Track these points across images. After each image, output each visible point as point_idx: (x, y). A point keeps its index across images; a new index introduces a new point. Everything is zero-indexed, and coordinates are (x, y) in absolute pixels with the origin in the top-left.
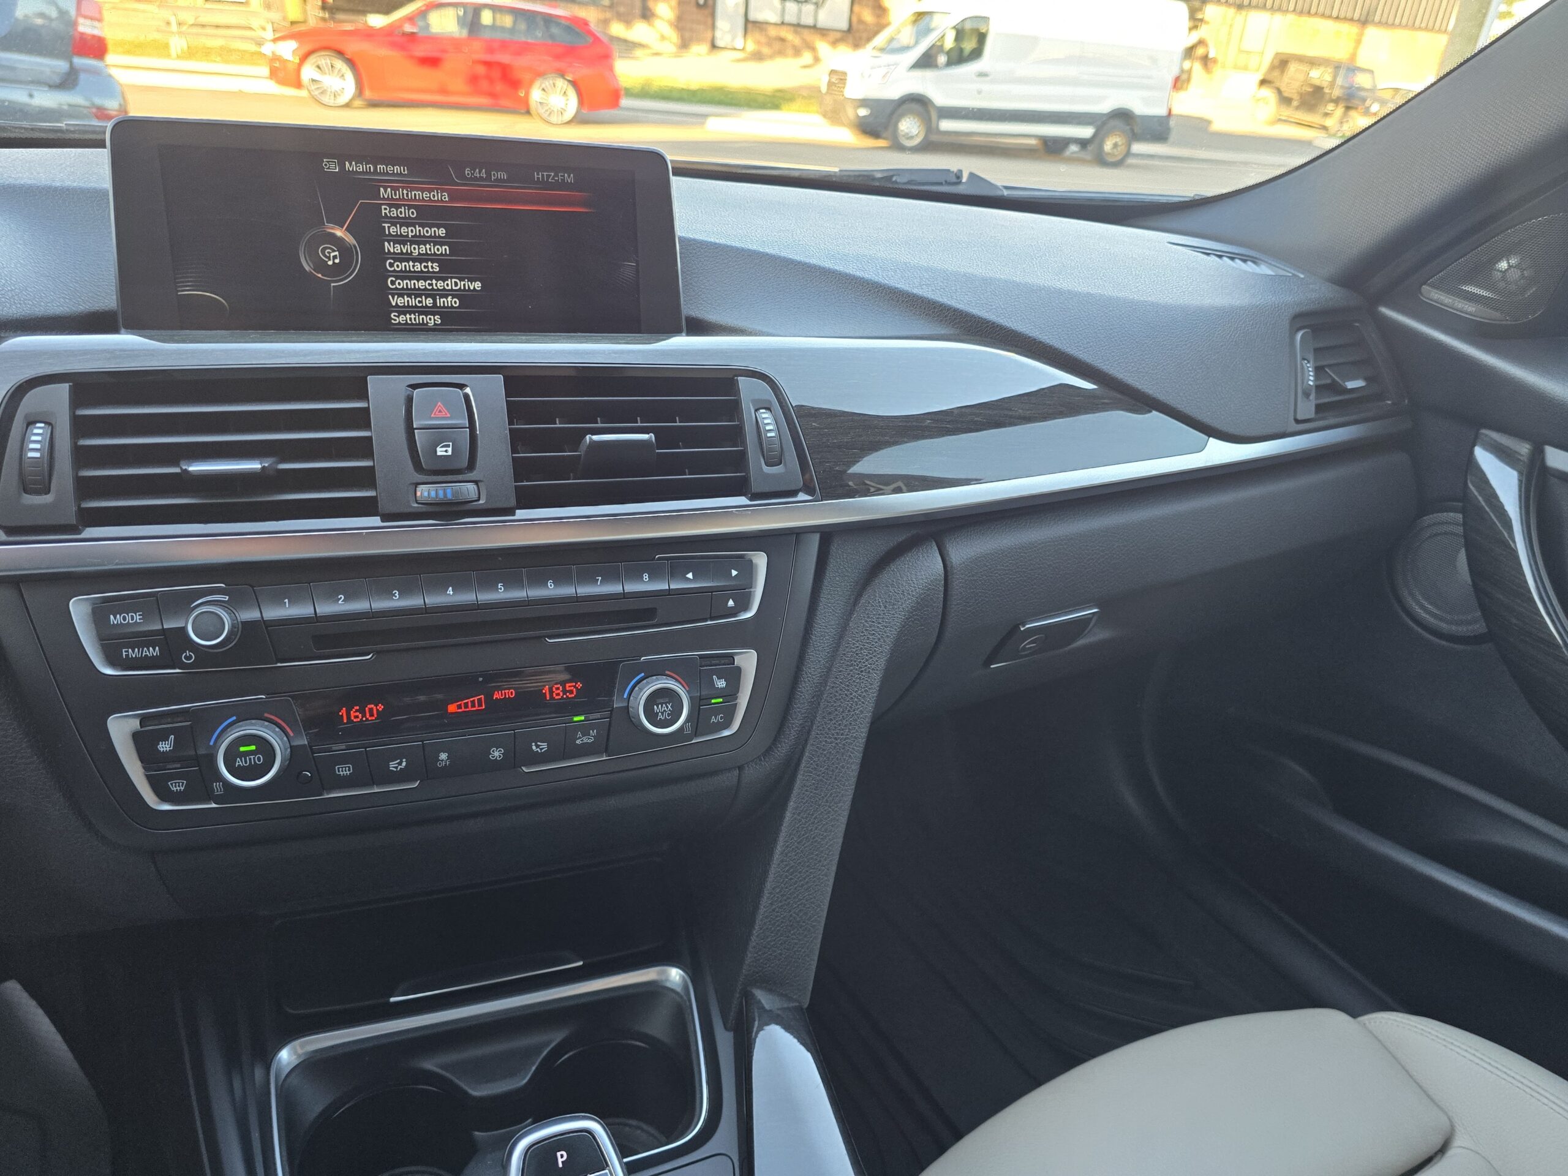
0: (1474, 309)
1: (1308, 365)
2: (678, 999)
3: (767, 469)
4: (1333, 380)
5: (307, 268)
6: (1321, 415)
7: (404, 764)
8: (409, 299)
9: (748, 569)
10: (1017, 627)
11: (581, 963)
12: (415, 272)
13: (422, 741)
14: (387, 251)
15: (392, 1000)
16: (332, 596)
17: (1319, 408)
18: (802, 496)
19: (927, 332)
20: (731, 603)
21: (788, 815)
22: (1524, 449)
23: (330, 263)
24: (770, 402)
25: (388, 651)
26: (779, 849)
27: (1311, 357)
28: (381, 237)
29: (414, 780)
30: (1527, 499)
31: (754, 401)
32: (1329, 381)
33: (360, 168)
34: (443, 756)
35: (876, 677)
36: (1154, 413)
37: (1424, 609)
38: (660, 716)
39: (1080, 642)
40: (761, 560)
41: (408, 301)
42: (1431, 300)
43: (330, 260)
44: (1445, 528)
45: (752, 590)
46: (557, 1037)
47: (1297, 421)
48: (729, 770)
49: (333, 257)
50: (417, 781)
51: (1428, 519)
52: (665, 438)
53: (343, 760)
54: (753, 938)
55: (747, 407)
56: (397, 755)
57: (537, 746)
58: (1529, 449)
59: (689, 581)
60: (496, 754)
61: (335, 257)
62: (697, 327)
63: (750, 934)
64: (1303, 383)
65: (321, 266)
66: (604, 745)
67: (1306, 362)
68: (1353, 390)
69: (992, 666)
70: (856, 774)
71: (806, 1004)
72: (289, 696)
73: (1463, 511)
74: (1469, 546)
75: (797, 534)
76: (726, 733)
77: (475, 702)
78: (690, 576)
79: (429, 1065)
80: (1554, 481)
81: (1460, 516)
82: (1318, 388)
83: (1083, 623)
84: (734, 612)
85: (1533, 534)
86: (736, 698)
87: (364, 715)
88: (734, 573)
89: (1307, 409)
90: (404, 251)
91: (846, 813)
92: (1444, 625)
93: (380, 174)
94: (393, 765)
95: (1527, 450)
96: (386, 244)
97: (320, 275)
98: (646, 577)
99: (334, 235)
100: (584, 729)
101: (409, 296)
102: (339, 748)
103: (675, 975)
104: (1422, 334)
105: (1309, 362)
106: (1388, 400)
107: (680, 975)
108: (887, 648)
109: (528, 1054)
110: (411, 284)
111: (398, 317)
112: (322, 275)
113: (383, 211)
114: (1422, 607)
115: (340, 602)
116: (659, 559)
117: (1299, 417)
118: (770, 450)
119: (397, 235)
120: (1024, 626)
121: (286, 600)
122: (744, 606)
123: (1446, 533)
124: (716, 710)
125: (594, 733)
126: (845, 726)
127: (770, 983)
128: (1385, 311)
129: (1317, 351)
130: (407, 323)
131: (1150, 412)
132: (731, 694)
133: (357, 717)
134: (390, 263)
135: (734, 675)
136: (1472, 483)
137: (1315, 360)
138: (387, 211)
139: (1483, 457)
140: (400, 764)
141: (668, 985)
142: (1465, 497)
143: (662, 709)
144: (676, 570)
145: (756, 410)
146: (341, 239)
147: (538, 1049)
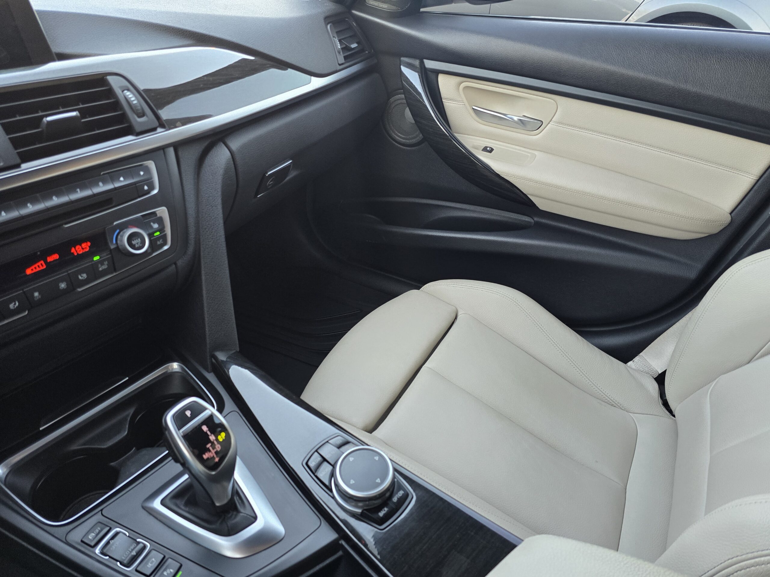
0: (387, 6)
1: (336, 39)
2: (179, 374)
3: (139, 120)
4: (346, 45)
6: (347, 61)
7: (17, 304)
9: (147, 170)
10: (264, 175)
11: (127, 378)
13: (23, 290)
15: (41, 429)
17: (346, 58)
18: (159, 130)
19: (181, 44)
20: (146, 188)
21: (203, 278)
22: (417, 63)
24: (127, 86)
26: (204, 292)
27: (336, 36)
29: (25, 311)
30: (423, 83)
31: (120, 87)
32: (344, 46)
34: (36, 294)
35: (220, 207)
36: (289, 69)
37: (399, 137)
38: (137, 246)
39: (288, 178)
40: (151, 165)
42: (370, 4)
44: (399, 102)
45: (152, 180)
46: (131, 411)
47: (340, 65)
48: (170, 265)
50: (26, 311)
51: (392, 100)
52: (84, 113)
54: (207, 332)
55: (118, 91)
56: (12, 300)
57: (82, 277)
58: (419, 62)
59: (122, 182)
60: (63, 286)
62: (62, 57)
63: (205, 331)
64: (336, 48)
66: (113, 268)
67: (335, 38)
68: (354, 48)
69: (258, 196)
70: (225, 251)
71: (238, 350)
73: (404, 93)
74: (409, 105)
75: (163, 148)
76: (166, 248)
77: (40, 266)
78: (122, 179)
79: (75, 447)
80: (429, 73)
81: (403, 96)
82: (342, 49)
83: (287, 168)
84: (148, 192)
85: (428, 93)
86: (164, 231)
88: (142, 173)
89: (341, 60)
91: (227, 269)
92: (408, 141)
95: (418, 63)
98: (101, 184)
100: (100, 262)
103: (175, 366)
104: (371, 20)
105: (336, 38)
106: (367, 51)
107: (177, 365)
108: (220, 193)
109: (121, 424)
114: (399, 136)
116: (104, 174)
117: (340, 63)
118: (137, 110)
120: (267, 174)
122: (152, 188)
123: (399, 104)
124: (158, 238)
125: (106, 263)
126: (215, 232)
127: (221, 347)
128: (354, 12)
129: (337, 32)
131: (287, 69)
132: (162, 229)
135: (160, 221)
136: (404, 81)
137: (338, 37)
139: (405, 70)
140: (15, 304)
141: (174, 371)
142: (403, 87)
143: (136, 242)
144: (113, 178)
145: (123, 91)
147: (125, 419)
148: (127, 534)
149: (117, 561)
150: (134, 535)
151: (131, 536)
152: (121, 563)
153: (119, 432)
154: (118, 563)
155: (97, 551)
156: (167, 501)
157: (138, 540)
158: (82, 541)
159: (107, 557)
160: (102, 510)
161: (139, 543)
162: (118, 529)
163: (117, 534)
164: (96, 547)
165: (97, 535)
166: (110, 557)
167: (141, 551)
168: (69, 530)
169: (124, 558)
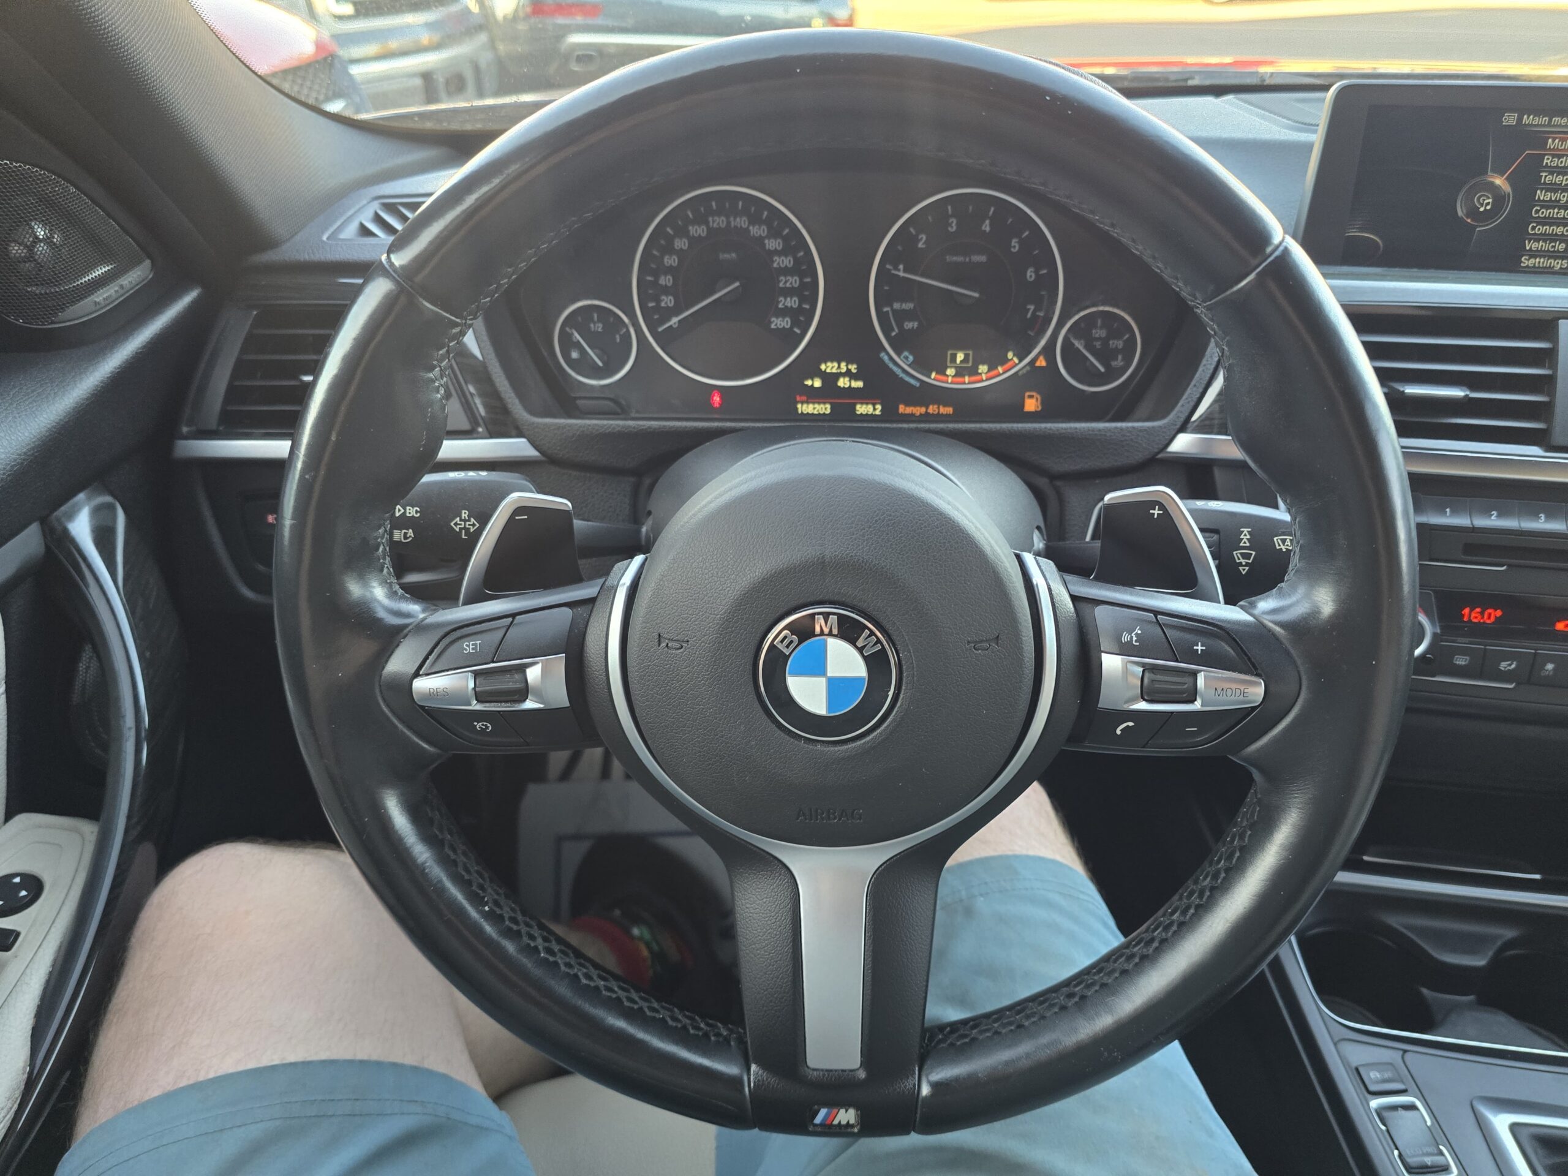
5: (1460, 213)
7: (1513, 666)
8: (1544, 244)
12: (1558, 218)
13: (1536, 650)
14: (1537, 198)
15: (1365, 858)
16: (1487, 513)
23: (1482, 209)
25: (1520, 566)
28: (1536, 184)
29: (1511, 683)
33: (1537, 121)
34: (1550, 666)
41: (1542, 246)
43: (1482, 206)
46: (1508, 933)
49: (1486, 203)
50: (1515, 683)
53: (1463, 652)
56: (1509, 657)
61: (1488, 204)
65: (1473, 212)
72: (1431, 590)
79: (1393, 921)
87: (1483, 618)
90: (1553, 199)
93: (1554, 126)
94: (1503, 666)
96: (1539, 192)
97: (1469, 221)
99: (1492, 183)
101: (1545, 241)
102: (1462, 642)
109: (1485, 941)
110: (1548, 229)
111: (1528, 260)
112: (1472, 220)
113: (1545, 161)
115: (1493, 517)
119: (1551, 184)
121: (1448, 510)
130: (1534, 267)
133: (1476, 617)
134: (1537, 210)
138: (1549, 161)
140: (1510, 665)
146: (1498, 188)
147: (1495, 938)
148: (1429, 1123)
149: (1397, 1149)
150: (1440, 1137)
151: (1433, 1130)
152: (1400, 1155)
153: (1472, 951)
154: (1396, 1152)
155: (1375, 1103)
156: (1524, 1134)
157: (1441, 1147)
158: (1357, 1070)
159: (1383, 1128)
160: (1405, 1051)
161: (1441, 1153)
162: (1419, 1104)
163: (1412, 1107)
164: (1374, 1097)
165: (1385, 1081)
166: (1388, 1131)
167: (1440, 1169)
168: (1346, 1037)
169: (1408, 1152)
